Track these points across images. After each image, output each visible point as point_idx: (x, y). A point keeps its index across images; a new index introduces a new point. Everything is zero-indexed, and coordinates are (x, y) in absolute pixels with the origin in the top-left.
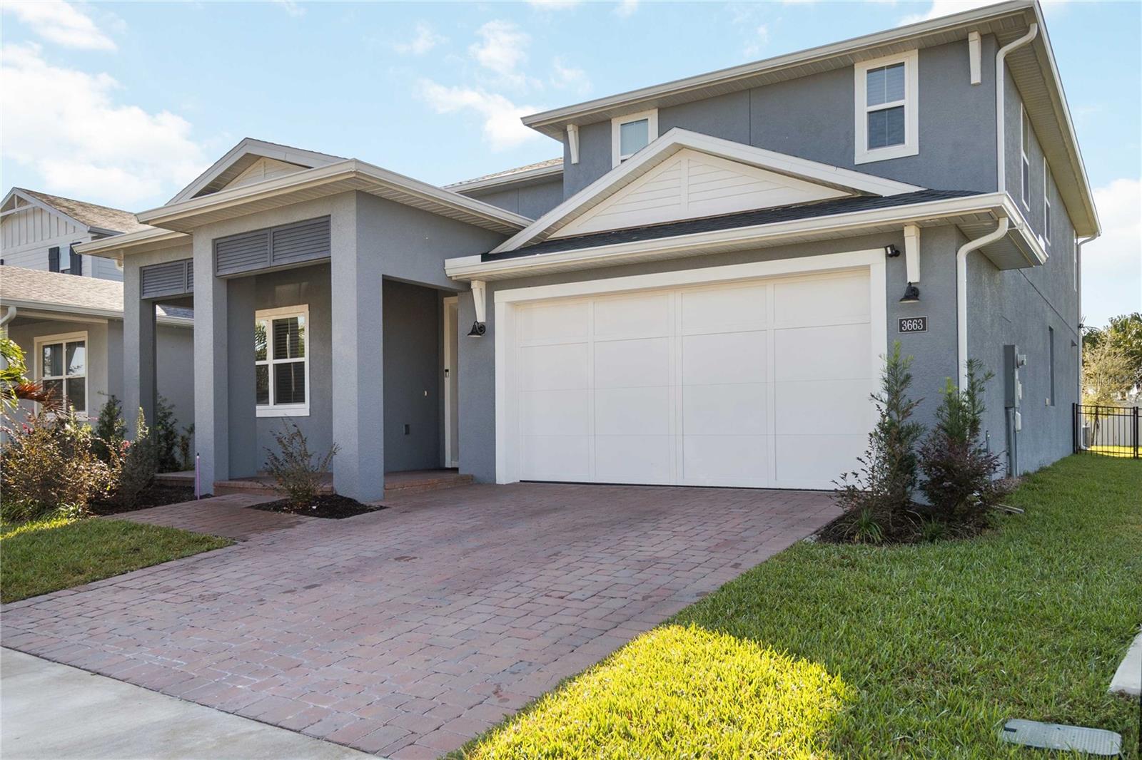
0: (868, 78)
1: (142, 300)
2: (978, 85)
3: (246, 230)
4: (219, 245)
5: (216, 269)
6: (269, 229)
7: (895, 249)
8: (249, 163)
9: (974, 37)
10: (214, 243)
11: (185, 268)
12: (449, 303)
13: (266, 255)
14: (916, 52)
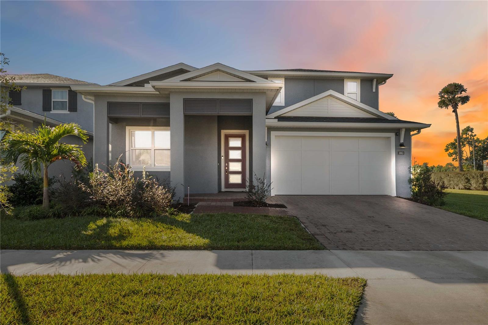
1: (108, 117)
2: (374, 92)
3: (205, 98)
4: (186, 101)
5: (184, 111)
6: (218, 99)
7: (398, 134)
8: (212, 72)
9: (375, 80)
10: (183, 100)
11: (140, 106)
12: (224, 132)
13: (215, 109)
14: (360, 80)
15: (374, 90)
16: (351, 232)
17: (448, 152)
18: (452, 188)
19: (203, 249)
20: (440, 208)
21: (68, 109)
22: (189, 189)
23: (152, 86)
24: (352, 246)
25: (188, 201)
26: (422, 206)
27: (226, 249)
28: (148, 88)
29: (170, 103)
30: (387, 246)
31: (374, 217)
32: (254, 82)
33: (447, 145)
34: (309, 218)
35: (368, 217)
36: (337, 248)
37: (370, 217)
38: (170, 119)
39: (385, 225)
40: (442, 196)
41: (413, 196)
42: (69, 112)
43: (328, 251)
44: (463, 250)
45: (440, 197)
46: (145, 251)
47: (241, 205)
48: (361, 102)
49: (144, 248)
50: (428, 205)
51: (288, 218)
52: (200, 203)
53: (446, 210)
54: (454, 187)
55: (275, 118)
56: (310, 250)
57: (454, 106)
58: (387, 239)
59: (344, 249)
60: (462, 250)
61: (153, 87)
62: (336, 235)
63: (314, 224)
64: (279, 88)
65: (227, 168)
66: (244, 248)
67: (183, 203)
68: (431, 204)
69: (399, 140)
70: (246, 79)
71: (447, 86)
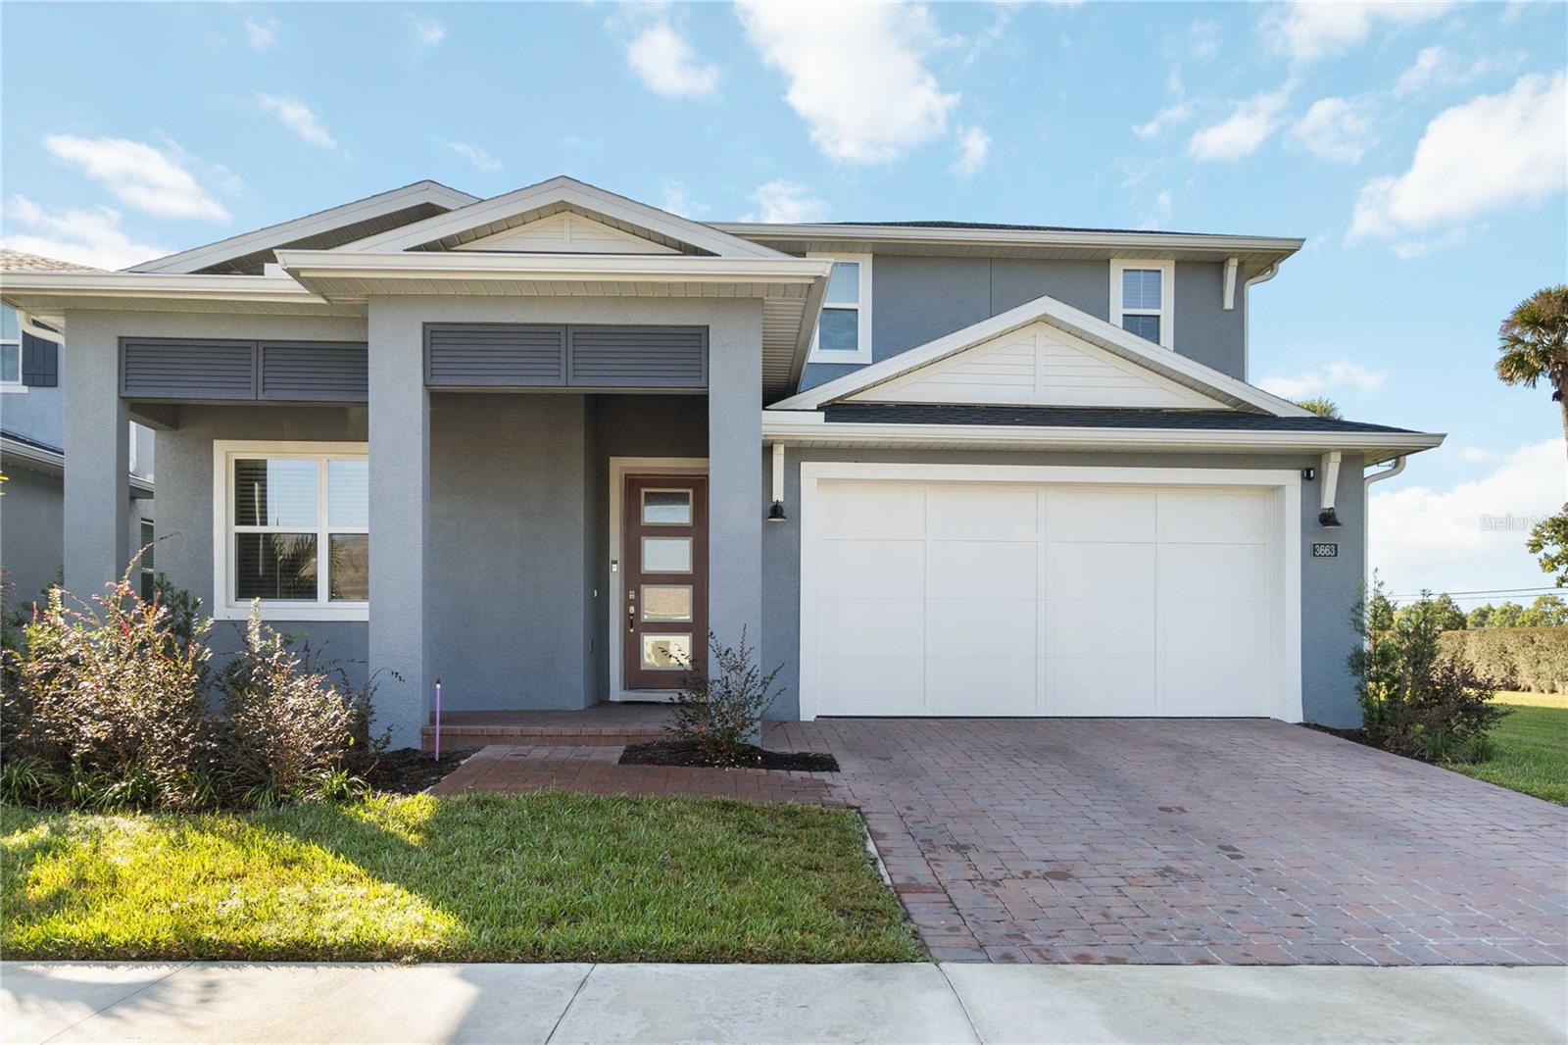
0: (1124, 277)
1: (122, 399)
2: (1230, 310)
3: (512, 320)
4: (433, 335)
5: (428, 373)
6: (567, 326)
7: (1312, 472)
8: (539, 214)
9: (1233, 263)
10: (424, 328)
11: (254, 356)
12: (620, 466)
13: (555, 366)
14: (1173, 262)
15: (1229, 304)
16: (1063, 876)
17: (1541, 554)
18: (1546, 691)
19: (380, 956)
20: (1468, 774)
21: (23, 374)
22: (438, 691)
23: (289, 271)
24: (1049, 942)
25: (435, 740)
26: (1394, 765)
27: (481, 957)
28: (275, 283)
29: (367, 343)
30: (1200, 943)
31: (1187, 809)
32: (712, 254)
33: (1538, 528)
34: (911, 815)
35: (1161, 809)
36: (980, 952)
37: (1169, 810)
38: (367, 406)
39: (1220, 847)
40: (1484, 724)
41: (1369, 720)
42: (25, 389)
43: (931, 965)
44: (1526, 961)
45: (1476, 725)
46: (116, 966)
47: (650, 761)
48: (1175, 351)
49: (121, 955)
50: (1421, 758)
51: (822, 813)
52: (489, 751)
53: (1488, 781)
54: (1554, 685)
55: (820, 408)
56: (852, 961)
57: (1559, 376)
58: (1209, 908)
59: (1008, 958)
60: (1523, 965)
61: (294, 273)
62: (997, 891)
63: (921, 841)
64: (812, 281)
65: (632, 609)
66: (559, 956)
67: (419, 748)
68: (1435, 756)
69: (1319, 495)
70: (680, 243)
71: (1536, 298)
